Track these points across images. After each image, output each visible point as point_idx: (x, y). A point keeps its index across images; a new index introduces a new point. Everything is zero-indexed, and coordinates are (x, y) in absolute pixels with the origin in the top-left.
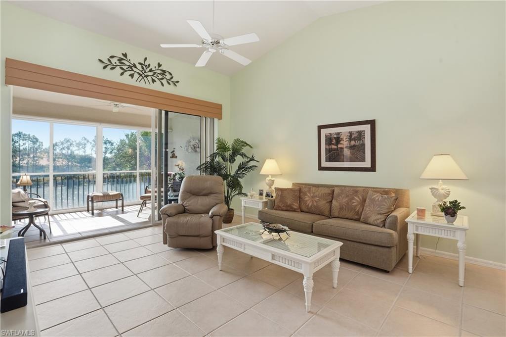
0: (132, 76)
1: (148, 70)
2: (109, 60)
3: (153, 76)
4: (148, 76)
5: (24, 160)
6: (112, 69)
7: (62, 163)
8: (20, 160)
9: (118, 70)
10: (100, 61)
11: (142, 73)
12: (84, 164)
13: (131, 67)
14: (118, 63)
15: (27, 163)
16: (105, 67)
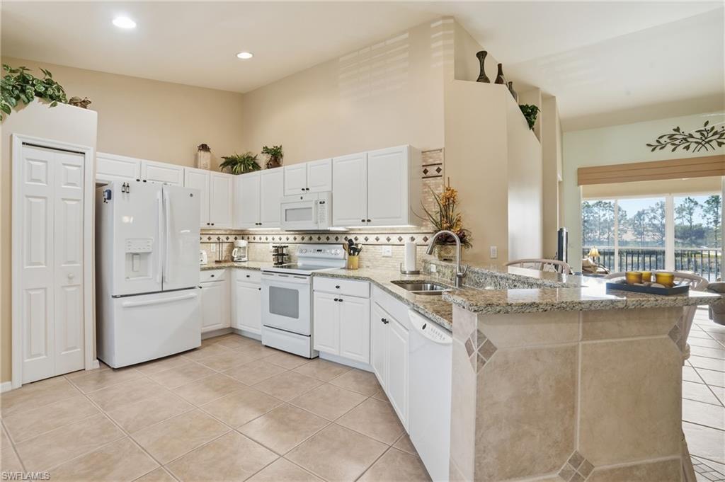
0: (687, 148)
1: (711, 134)
2: (658, 141)
3: (718, 138)
4: (711, 141)
5: (604, 234)
6: (661, 149)
7: (653, 238)
8: (600, 234)
9: (670, 147)
10: (649, 145)
11: (700, 141)
12: (689, 239)
13: (685, 139)
14: (668, 141)
15: (608, 238)
16: (653, 150)
